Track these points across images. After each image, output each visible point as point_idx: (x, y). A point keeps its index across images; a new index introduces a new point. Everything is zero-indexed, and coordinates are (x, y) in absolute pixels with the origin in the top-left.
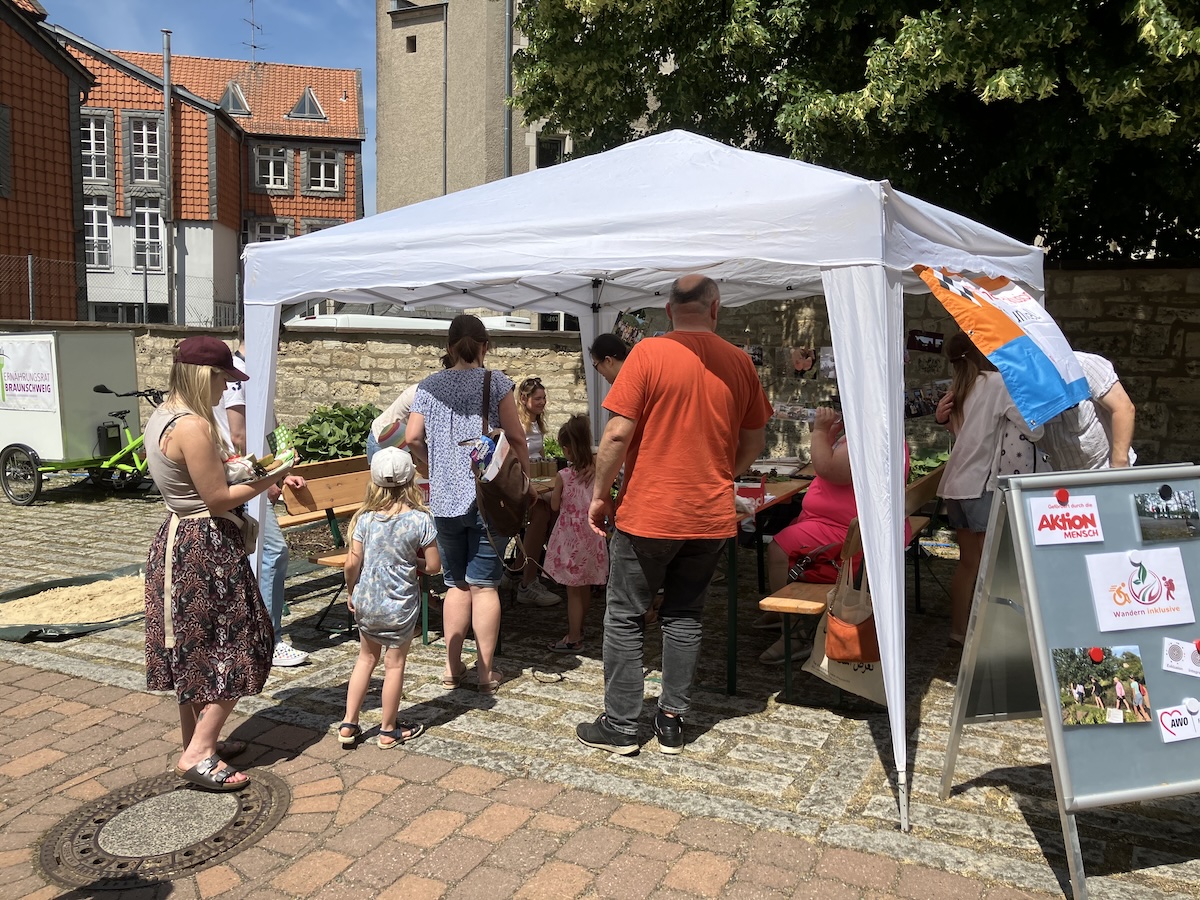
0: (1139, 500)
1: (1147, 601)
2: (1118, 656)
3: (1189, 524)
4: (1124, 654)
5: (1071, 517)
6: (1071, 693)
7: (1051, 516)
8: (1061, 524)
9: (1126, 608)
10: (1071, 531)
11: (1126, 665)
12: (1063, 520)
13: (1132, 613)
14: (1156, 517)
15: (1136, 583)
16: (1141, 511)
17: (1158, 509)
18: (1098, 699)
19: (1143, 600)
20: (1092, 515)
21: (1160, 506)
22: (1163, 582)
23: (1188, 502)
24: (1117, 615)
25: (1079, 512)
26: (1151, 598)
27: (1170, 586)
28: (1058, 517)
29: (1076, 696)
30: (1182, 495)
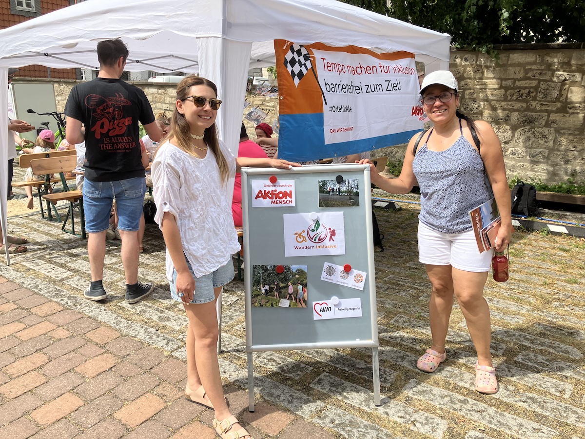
0: (321, 184)
1: (317, 241)
2: (294, 271)
3: (351, 199)
4: (298, 270)
5: (277, 192)
6: (260, 289)
7: (265, 191)
8: (270, 196)
9: (304, 244)
10: (276, 200)
11: (297, 276)
12: (272, 193)
13: (306, 247)
14: (331, 194)
15: (313, 231)
16: (322, 190)
17: (333, 189)
18: (276, 294)
19: (315, 240)
20: (291, 192)
21: (335, 188)
22: (329, 231)
23: (353, 186)
24: (296, 248)
25: (283, 190)
26: (320, 239)
27: (333, 233)
28: (269, 191)
29: (263, 291)
30: (350, 182)
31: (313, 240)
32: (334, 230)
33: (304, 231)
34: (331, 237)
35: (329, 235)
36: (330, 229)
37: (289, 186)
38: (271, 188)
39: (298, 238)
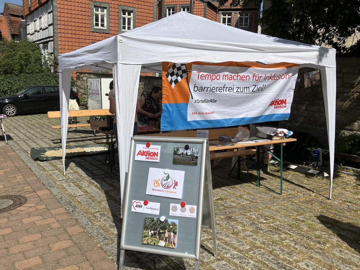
0: (176, 149)
1: (166, 188)
5: (150, 152)
7: (143, 151)
8: (146, 154)
9: (158, 188)
10: (148, 157)
12: (147, 153)
13: (159, 190)
14: (181, 156)
15: (164, 180)
16: (175, 153)
17: (183, 153)
19: (165, 187)
20: (158, 153)
21: (184, 152)
22: (174, 182)
23: (195, 152)
24: (153, 190)
25: (153, 151)
26: (168, 187)
27: (176, 184)
28: (145, 151)
30: (194, 149)
31: (164, 187)
32: (177, 182)
33: (159, 180)
34: (174, 186)
35: (173, 185)
36: (175, 181)
37: (157, 149)
38: (147, 150)
39: (155, 183)
